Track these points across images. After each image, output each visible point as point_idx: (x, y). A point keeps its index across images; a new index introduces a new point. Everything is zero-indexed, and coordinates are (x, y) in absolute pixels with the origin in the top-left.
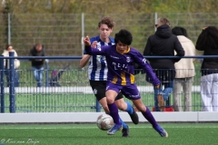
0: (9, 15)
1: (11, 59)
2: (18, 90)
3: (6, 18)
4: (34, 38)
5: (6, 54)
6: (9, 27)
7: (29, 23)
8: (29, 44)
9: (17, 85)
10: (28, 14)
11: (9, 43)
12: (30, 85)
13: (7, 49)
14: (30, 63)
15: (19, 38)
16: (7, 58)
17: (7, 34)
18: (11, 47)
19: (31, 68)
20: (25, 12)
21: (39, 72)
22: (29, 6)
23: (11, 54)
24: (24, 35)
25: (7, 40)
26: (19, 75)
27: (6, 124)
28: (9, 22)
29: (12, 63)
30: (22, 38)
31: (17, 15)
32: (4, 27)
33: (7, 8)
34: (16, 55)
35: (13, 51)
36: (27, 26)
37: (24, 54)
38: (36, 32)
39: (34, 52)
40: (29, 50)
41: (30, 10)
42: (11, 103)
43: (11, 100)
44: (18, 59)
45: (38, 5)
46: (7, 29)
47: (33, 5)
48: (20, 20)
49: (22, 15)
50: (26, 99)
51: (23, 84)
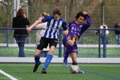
0: (104, 7)
1: (104, 30)
2: (108, 46)
3: (102, 9)
4: (117, 19)
5: (102, 27)
6: (104, 13)
7: (114, 11)
8: (114, 22)
9: (107, 43)
10: (114, 7)
11: (104, 21)
12: (114, 43)
14: (114, 32)
15: (109, 19)
16: (102, 30)
17: (102, 17)
19: (114, 34)
20: (112, 5)
21: (119, 37)
22: (114, 2)
23: (104, 27)
24: (111, 17)
25: (102, 20)
26: (108, 38)
27: (101, 63)
28: (104, 11)
29: (105, 32)
30: (110, 19)
31: (108, 7)
32: (101, 13)
33: (103, 4)
34: (107, 28)
35: (105, 26)
36: (113, 13)
37: (111, 27)
38: (118, 16)
39: (116, 26)
40: (114, 25)
41: (115, 5)
42: (104, 53)
43: (104, 51)
44: (108, 30)
46: (102, 15)
47: (116, 2)
48: (110, 10)
49: (111, 7)
50: (112, 51)
51: (110, 43)
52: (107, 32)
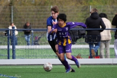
0: (12, 7)
1: (13, 30)
2: (17, 47)
3: (10, 9)
4: (26, 19)
5: (10, 28)
6: (12, 13)
7: (23, 11)
8: (23, 22)
9: (16, 44)
10: (22, 6)
11: (12, 22)
12: (23, 44)
13: (11, 25)
14: (23, 32)
15: (18, 19)
16: (11, 30)
17: (11, 17)
18: (13, 24)
19: (24, 35)
20: (21, 5)
21: (28, 37)
22: (23, 2)
23: (13, 28)
24: (20, 17)
25: (11, 21)
27: (11, 65)
28: (12, 11)
29: (13, 32)
30: (19, 19)
31: (16, 7)
32: (9, 13)
33: (11, 3)
34: (16, 28)
35: (14, 26)
36: (22, 13)
37: (20, 28)
38: (27, 16)
39: (26, 26)
40: (23, 25)
41: (23, 4)
42: (13, 54)
43: (13, 52)
44: (17, 30)
45: (27, 2)
46: (11, 15)
47: (25, 1)
48: (18, 10)
49: (19, 7)
50: (21, 52)
51: (20, 44)
52: (16, 33)
